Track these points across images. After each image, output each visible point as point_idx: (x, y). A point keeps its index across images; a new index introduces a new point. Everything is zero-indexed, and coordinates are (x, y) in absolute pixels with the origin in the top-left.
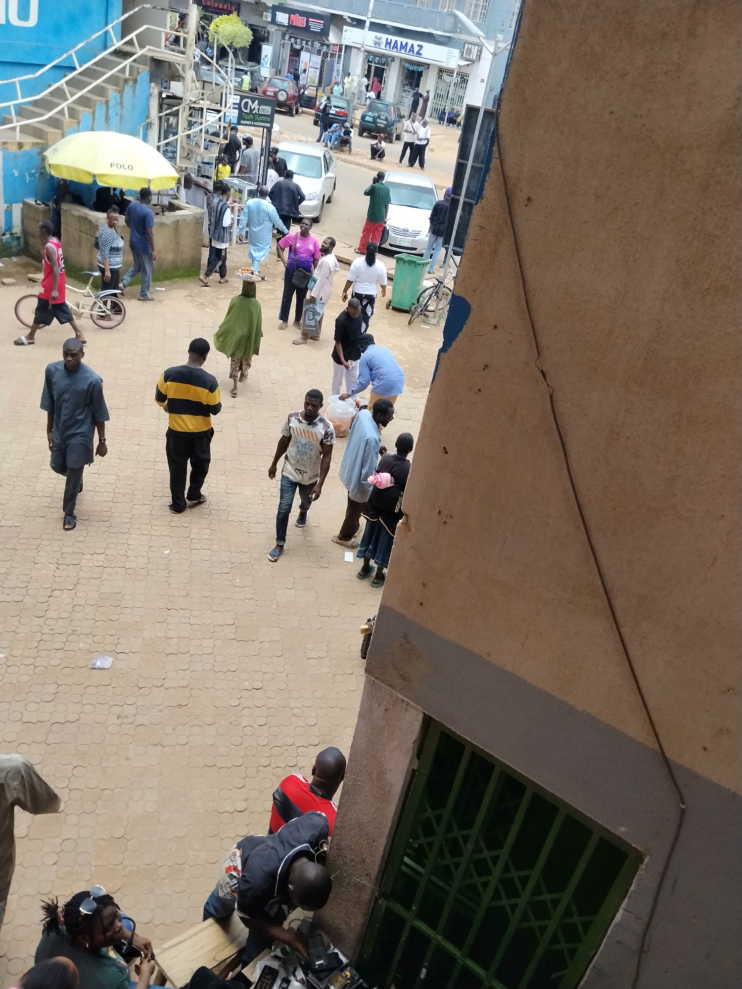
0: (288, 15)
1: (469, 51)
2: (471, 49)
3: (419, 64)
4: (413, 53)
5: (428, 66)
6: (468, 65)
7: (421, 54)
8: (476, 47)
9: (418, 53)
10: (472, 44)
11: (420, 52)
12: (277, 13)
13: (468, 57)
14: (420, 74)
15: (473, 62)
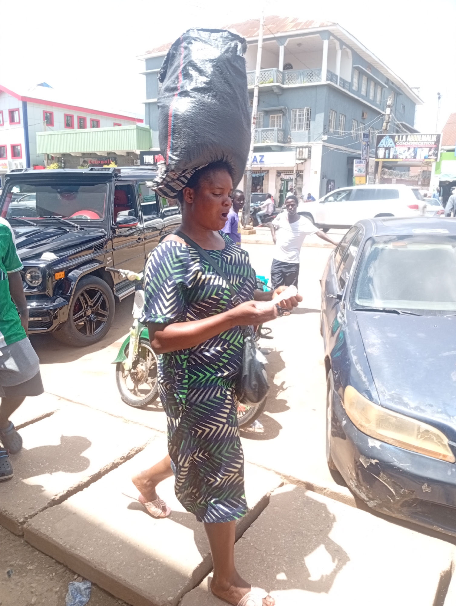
0: (152, 156)
1: (301, 153)
2: (302, 151)
3: (261, 171)
4: (257, 162)
5: (268, 171)
6: (302, 163)
7: (263, 162)
8: (307, 149)
9: (261, 161)
10: (302, 147)
11: (263, 160)
12: (144, 156)
13: (301, 157)
14: (262, 178)
15: (305, 160)
